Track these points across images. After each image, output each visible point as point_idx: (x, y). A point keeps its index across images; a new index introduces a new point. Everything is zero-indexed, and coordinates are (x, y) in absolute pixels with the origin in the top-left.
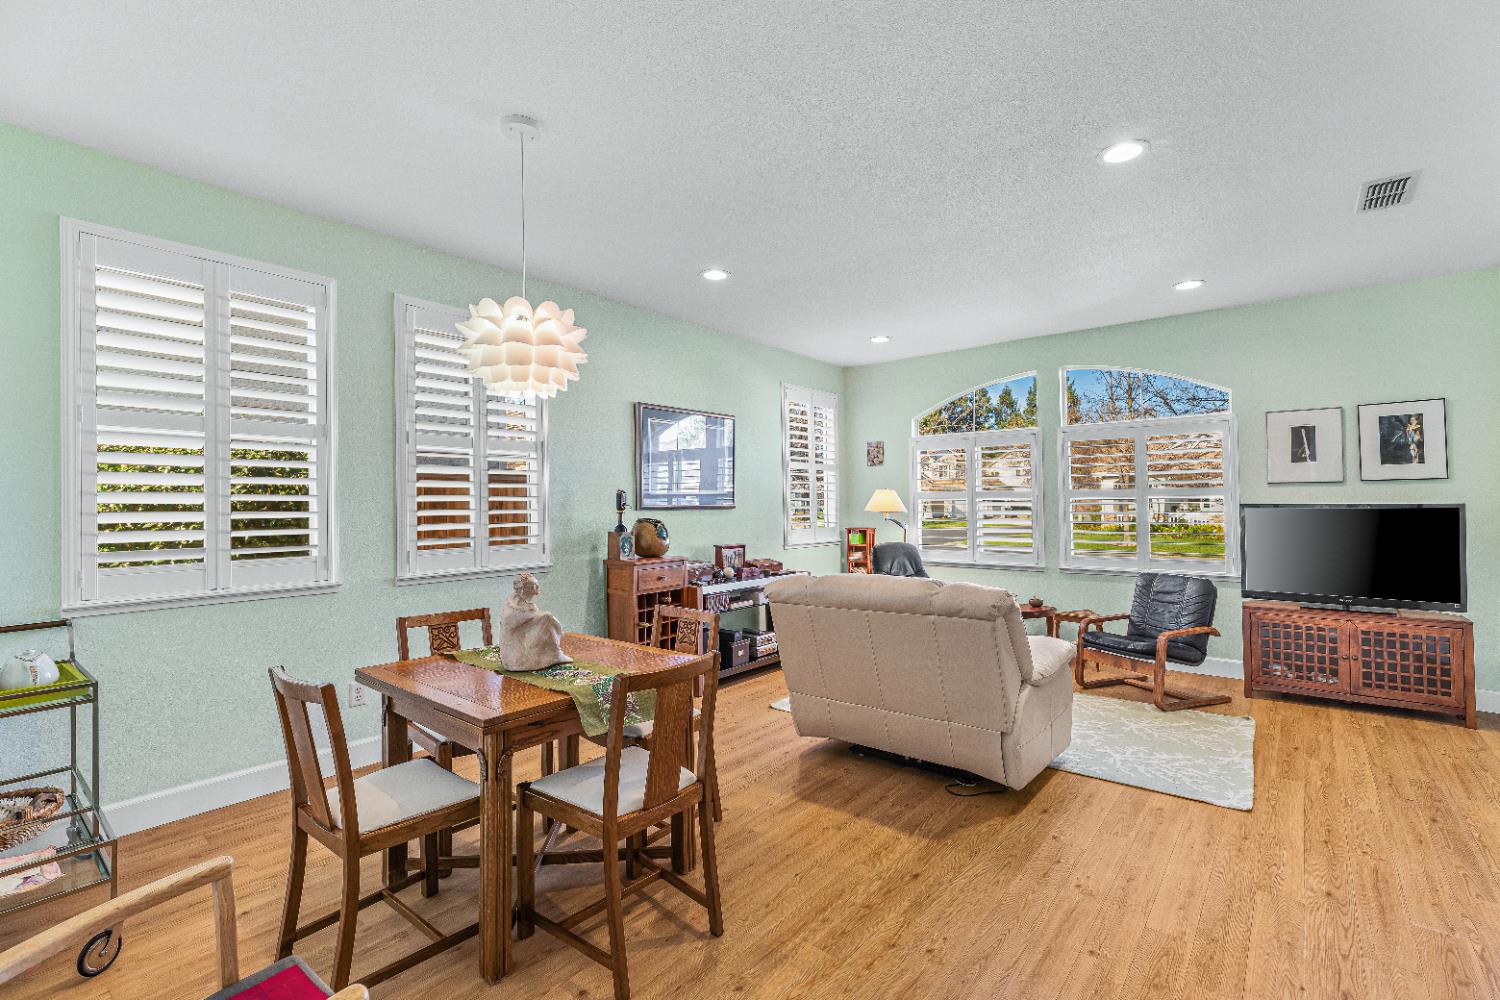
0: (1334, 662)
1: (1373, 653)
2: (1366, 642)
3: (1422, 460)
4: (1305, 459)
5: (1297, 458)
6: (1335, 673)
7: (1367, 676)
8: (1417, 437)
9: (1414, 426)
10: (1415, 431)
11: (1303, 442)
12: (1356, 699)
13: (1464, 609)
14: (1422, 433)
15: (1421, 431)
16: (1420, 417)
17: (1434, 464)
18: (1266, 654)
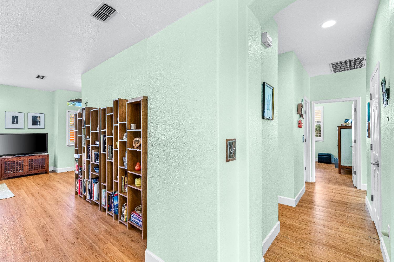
0: (23, 167)
1: (31, 164)
2: (30, 162)
3: (40, 125)
4: (15, 123)
5: (13, 123)
6: (23, 170)
7: (29, 168)
8: (39, 121)
9: (39, 118)
10: (39, 119)
11: (15, 120)
12: (27, 174)
13: (47, 152)
14: (40, 120)
15: (40, 119)
16: (40, 117)
17: (42, 126)
18: (5, 169)
